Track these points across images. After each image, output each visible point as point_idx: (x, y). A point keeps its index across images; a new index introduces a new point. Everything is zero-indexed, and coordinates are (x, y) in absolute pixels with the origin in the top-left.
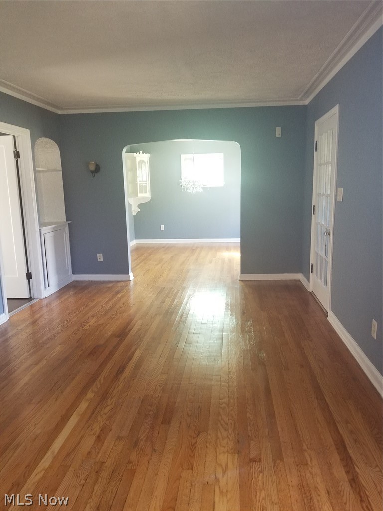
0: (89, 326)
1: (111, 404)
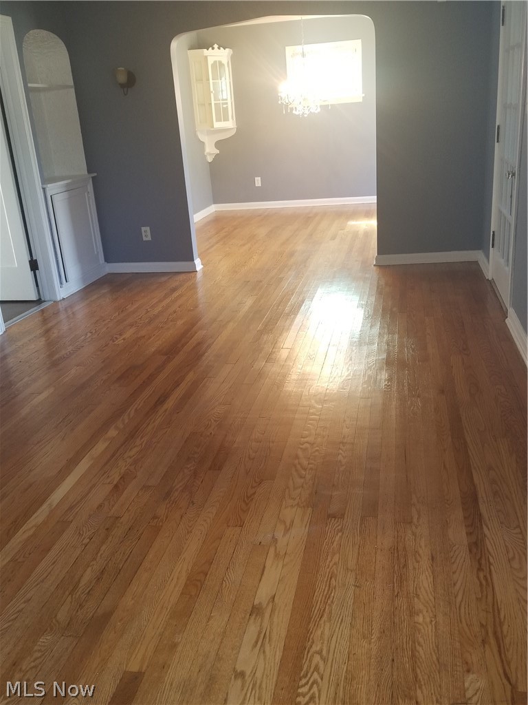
0: (124, 339)
1: (141, 444)
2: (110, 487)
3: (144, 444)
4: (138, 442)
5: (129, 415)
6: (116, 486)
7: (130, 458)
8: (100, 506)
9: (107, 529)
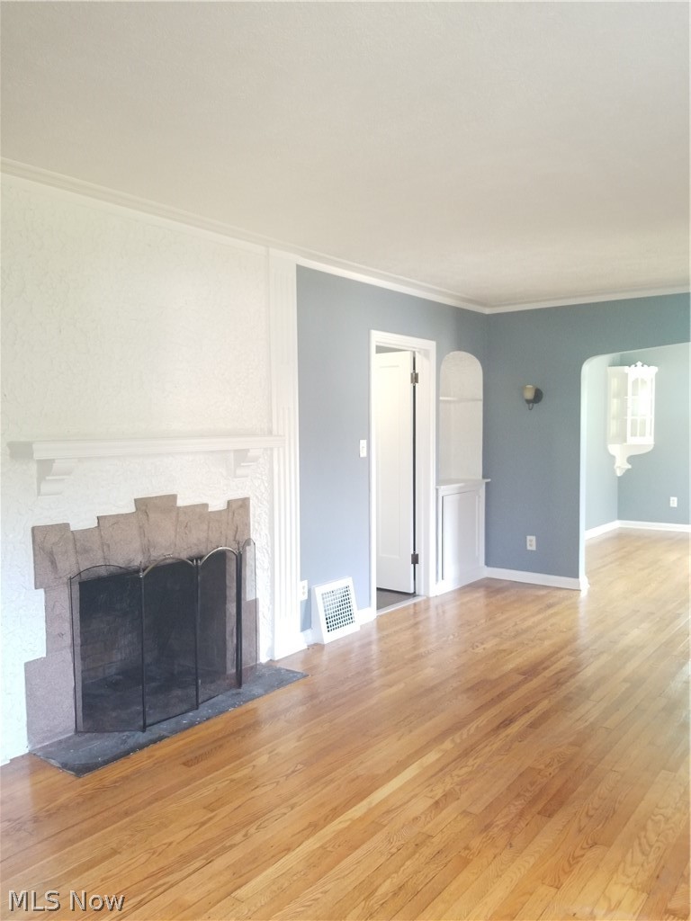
0: (484, 649)
1: (473, 765)
2: (431, 802)
3: (476, 766)
4: (471, 762)
5: (469, 730)
6: (437, 803)
7: (459, 776)
8: (416, 819)
9: (417, 845)
